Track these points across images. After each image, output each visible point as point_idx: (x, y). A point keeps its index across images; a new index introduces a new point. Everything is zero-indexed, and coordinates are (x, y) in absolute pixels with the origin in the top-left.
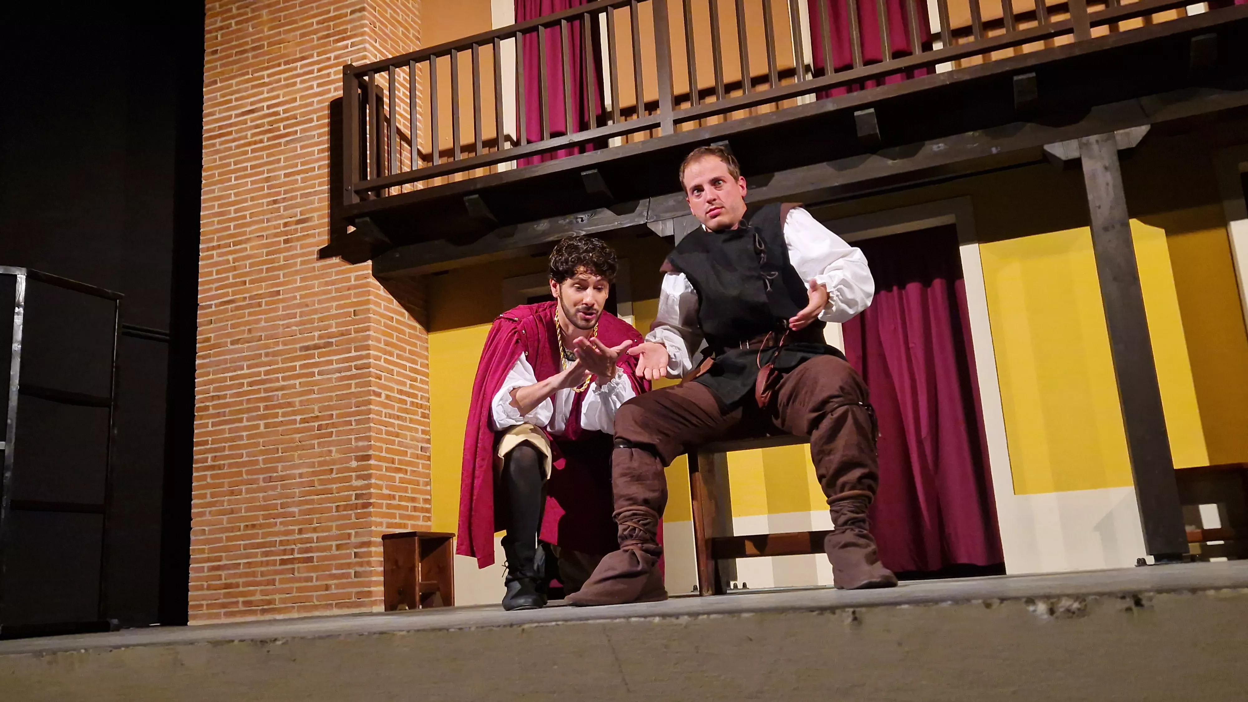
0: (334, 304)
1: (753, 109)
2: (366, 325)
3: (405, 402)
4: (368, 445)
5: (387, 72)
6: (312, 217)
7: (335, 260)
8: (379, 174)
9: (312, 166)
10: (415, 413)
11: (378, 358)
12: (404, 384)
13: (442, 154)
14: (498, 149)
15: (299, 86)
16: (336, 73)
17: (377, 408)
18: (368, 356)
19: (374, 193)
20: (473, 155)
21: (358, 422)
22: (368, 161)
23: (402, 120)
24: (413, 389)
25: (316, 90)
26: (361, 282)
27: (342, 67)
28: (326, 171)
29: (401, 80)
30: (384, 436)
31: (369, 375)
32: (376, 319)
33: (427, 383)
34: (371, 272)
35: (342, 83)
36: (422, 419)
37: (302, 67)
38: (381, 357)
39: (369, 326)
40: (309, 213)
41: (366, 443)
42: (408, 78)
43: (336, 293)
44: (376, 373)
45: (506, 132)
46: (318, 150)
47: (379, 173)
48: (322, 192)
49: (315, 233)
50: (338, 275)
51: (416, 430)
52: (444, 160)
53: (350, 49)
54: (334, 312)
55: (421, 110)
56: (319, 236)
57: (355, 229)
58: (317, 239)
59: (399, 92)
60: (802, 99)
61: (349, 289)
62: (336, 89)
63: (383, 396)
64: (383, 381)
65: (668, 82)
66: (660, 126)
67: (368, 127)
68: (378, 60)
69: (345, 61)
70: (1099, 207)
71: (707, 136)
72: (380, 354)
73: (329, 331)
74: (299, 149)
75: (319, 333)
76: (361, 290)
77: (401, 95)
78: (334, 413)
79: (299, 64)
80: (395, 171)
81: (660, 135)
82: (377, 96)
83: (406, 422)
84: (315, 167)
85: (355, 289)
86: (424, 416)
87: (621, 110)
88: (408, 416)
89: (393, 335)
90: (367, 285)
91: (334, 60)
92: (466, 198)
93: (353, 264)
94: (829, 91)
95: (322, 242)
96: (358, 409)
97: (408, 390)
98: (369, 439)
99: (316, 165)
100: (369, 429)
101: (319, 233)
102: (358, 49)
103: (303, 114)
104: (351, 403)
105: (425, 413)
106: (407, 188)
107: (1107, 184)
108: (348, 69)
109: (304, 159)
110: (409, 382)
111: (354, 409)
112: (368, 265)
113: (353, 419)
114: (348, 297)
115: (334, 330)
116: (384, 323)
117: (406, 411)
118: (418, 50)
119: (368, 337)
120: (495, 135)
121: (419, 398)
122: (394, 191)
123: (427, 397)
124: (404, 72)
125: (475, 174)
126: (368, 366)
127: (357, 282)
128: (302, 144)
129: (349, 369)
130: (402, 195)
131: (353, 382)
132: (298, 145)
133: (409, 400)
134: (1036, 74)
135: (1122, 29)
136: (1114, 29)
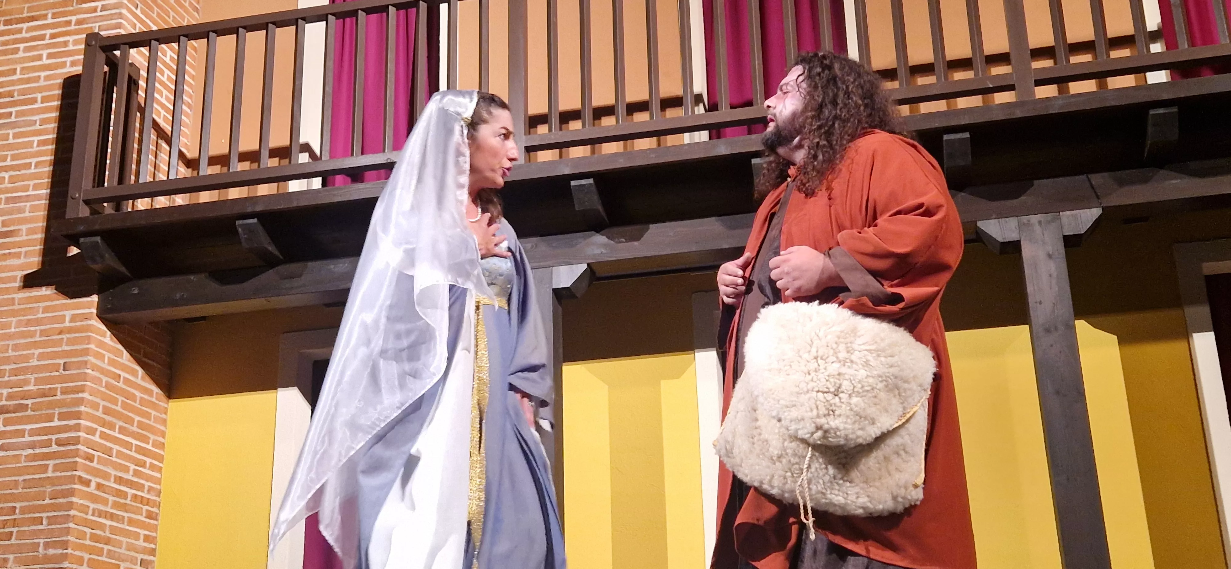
0: (37, 352)
1: (629, 142)
2: (80, 383)
3: (124, 495)
4: (62, 553)
5: (148, 48)
6: (19, 230)
7: (46, 291)
8: (121, 181)
9: (27, 161)
10: (138, 511)
11: (92, 431)
12: (126, 469)
13: (213, 161)
14: (290, 162)
15: (21, 54)
16: (76, 42)
17: (81, 502)
18: (77, 428)
19: (111, 204)
20: (255, 165)
21: (52, 520)
22: (108, 162)
23: (163, 112)
24: (139, 477)
25: (45, 61)
26: (78, 324)
27: (84, 36)
28: (48, 169)
29: (167, 60)
30: (88, 542)
31: (76, 454)
32: (96, 377)
33: (160, 470)
34: (95, 311)
35: (82, 57)
36: (147, 520)
37: (29, 30)
38: (96, 429)
39: (84, 385)
40: (14, 225)
41: (60, 551)
42: (176, 57)
43: (41, 336)
44: (85, 452)
45: (303, 139)
46: (38, 141)
47: (121, 179)
48: (38, 197)
49: (20, 253)
50: (47, 312)
51: (137, 536)
52: (216, 169)
53: (99, 13)
54: (34, 362)
55: (190, 101)
56: (25, 256)
57: (79, 251)
58: (22, 260)
59: (163, 75)
60: (690, 136)
61: (60, 333)
62: (73, 64)
63: (93, 485)
64: (95, 464)
65: (522, 95)
67: (112, 117)
68: (137, 31)
69: (91, 28)
70: (1040, 303)
71: (567, 171)
72: (95, 426)
73: (25, 388)
74: (11, 137)
75: (10, 390)
76: (77, 335)
77: (165, 79)
78: (18, 505)
79: (25, 26)
80: (146, 177)
82: (130, 77)
83: (123, 523)
84: (31, 163)
85: (69, 333)
86: (150, 515)
88: (126, 515)
89: (117, 399)
90: (88, 328)
91: (75, 25)
92: (238, 222)
93: (71, 298)
94: (722, 130)
95: (28, 265)
96: (53, 501)
97: (130, 478)
98: (65, 545)
99: (34, 161)
100: (68, 531)
101: (26, 252)
102: (111, 14)
103: (22, 92)
104: (45, 491)
105: (153, 512)
106: (161, 202)
107: (1050, 276)
108: (92, 39)
109: (16, 152)
110: (132, 467)
111: (48, 501)
112: (93, 301)
113: (44, 515)
114: (59, 343)
115: (31, 387)
116: (106, 382)
117: (124, 507)
118: (194, 23)
119: (81, 401)
120: (288, 143)
121: (146, 490)
122: (142, 204)
123: (157, 489)
124: (172, 49)
125: (256, 190)
126: (76, 441)
127: (73, 324)
128: (17, 130)
129: (48, 444)
130: (152, 211)
131: (51, 463)
132: (11, 132)
133: (130, 492)
134: (970, 135)
135: (1072, 92)
136: (1063, 90)
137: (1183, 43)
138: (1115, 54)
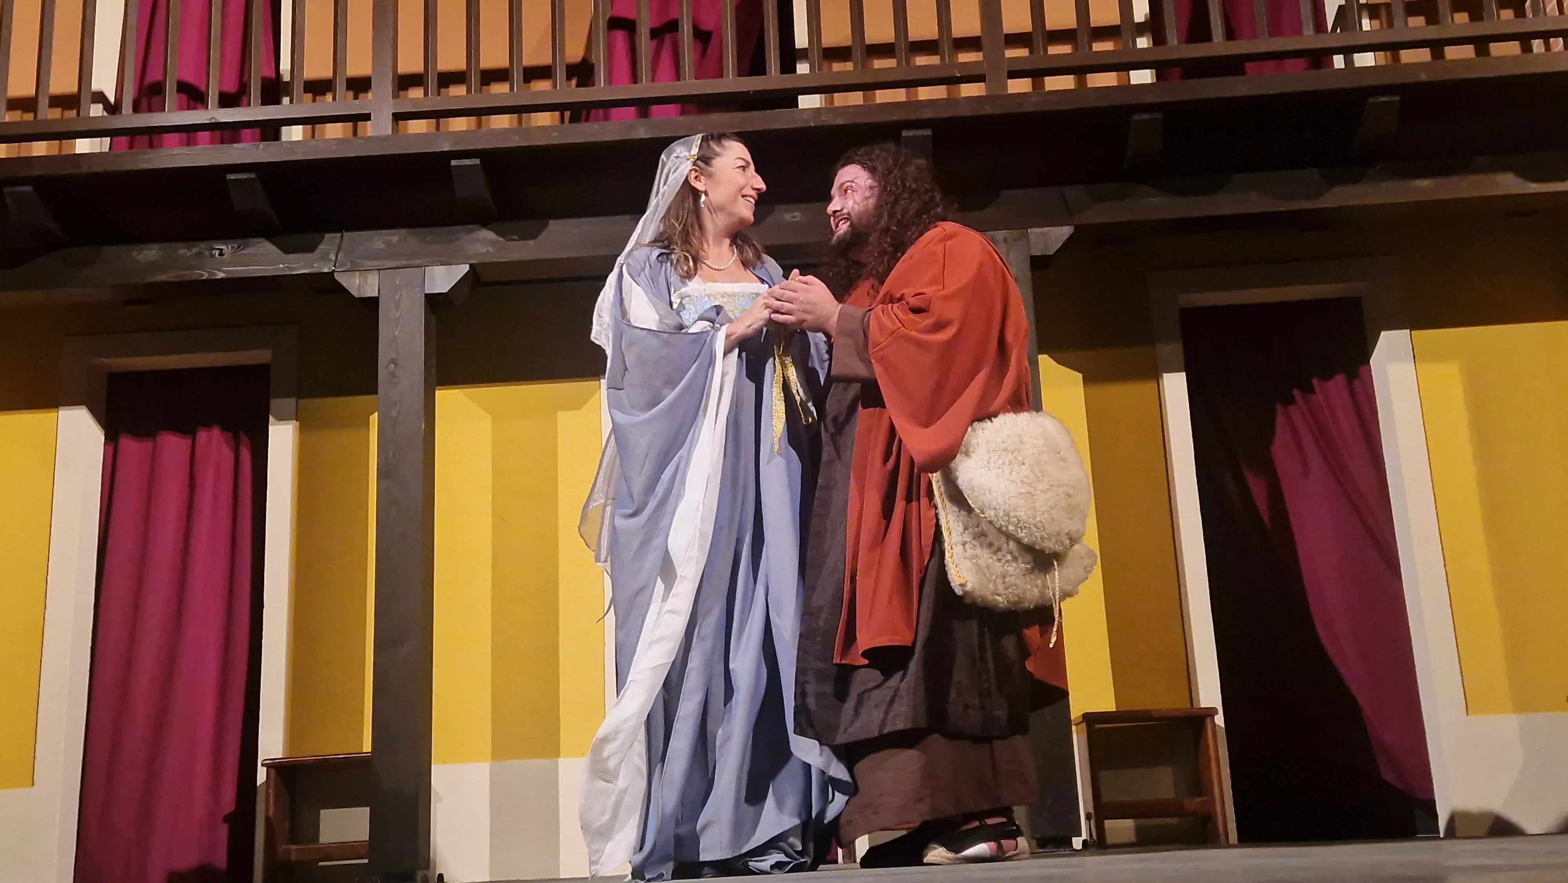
1: (524, 116)
14: (78, 115)
45: (95, 86)
65: (390, 51)
66: (370, 120)
71: (445, 147)
81: (369, 135)
87: (305, 82)
92: (7, 190)
120: (76, 89)
125: (31, 148)
134: (932, 132)
135: (1048, 88)
136: (1038, 86)
137: (1173, 39)
138: (1098, 46)
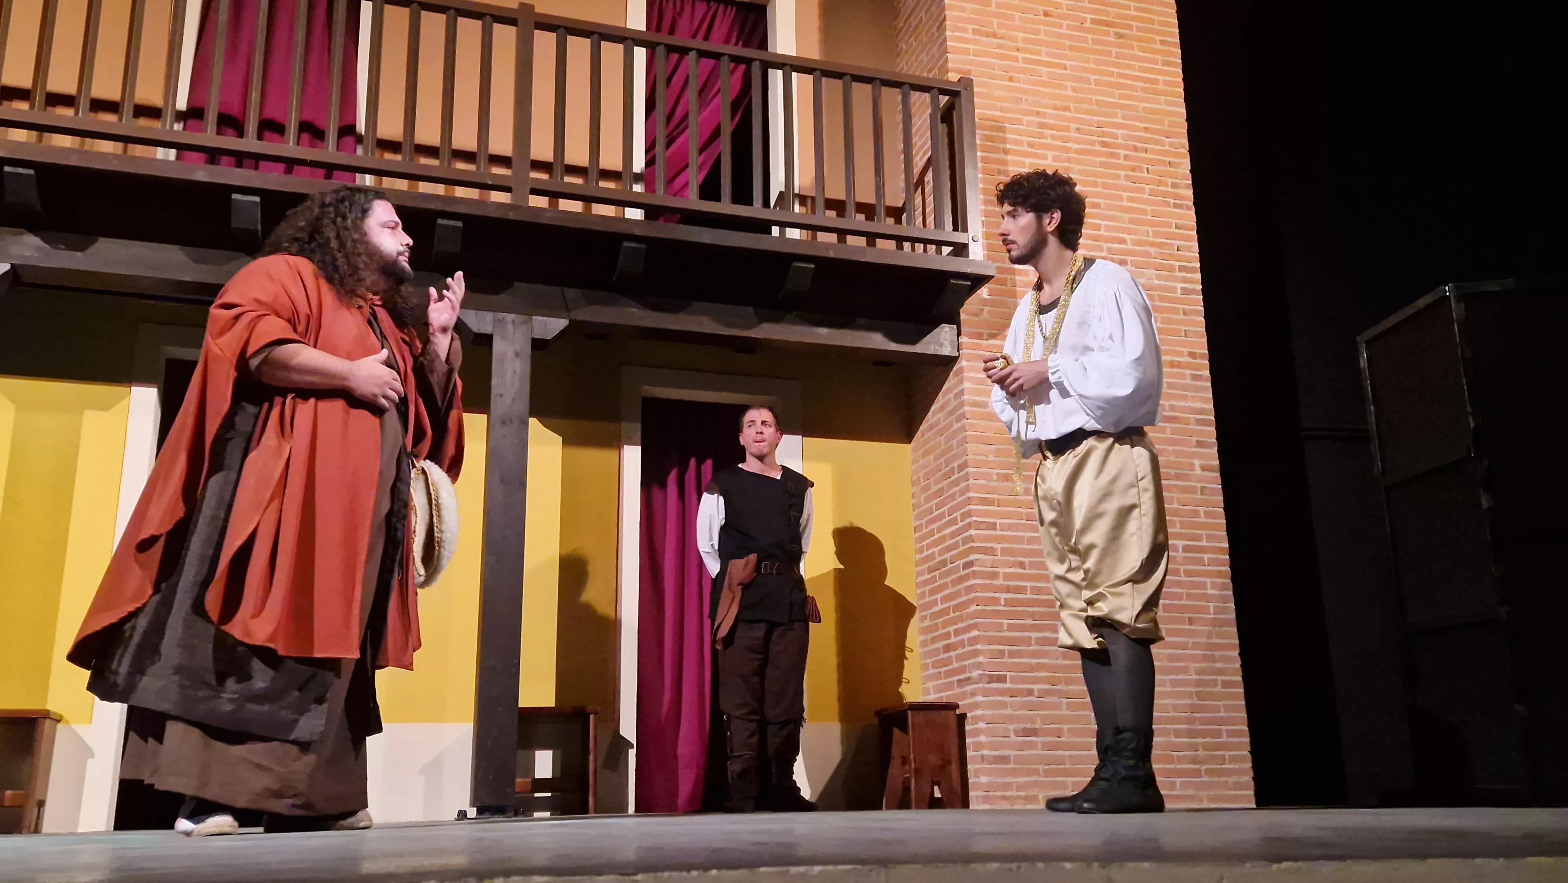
70: (501, 396)
107: (515, 373)
134: (463, 224)
135: (561, 208)
136: (553, 204)
137: (660, 190)
138: (603, 184)
